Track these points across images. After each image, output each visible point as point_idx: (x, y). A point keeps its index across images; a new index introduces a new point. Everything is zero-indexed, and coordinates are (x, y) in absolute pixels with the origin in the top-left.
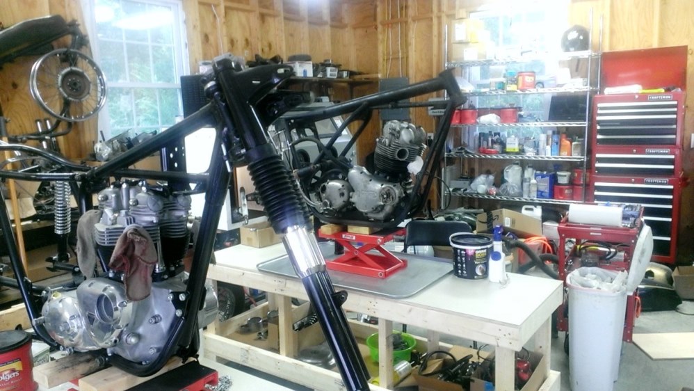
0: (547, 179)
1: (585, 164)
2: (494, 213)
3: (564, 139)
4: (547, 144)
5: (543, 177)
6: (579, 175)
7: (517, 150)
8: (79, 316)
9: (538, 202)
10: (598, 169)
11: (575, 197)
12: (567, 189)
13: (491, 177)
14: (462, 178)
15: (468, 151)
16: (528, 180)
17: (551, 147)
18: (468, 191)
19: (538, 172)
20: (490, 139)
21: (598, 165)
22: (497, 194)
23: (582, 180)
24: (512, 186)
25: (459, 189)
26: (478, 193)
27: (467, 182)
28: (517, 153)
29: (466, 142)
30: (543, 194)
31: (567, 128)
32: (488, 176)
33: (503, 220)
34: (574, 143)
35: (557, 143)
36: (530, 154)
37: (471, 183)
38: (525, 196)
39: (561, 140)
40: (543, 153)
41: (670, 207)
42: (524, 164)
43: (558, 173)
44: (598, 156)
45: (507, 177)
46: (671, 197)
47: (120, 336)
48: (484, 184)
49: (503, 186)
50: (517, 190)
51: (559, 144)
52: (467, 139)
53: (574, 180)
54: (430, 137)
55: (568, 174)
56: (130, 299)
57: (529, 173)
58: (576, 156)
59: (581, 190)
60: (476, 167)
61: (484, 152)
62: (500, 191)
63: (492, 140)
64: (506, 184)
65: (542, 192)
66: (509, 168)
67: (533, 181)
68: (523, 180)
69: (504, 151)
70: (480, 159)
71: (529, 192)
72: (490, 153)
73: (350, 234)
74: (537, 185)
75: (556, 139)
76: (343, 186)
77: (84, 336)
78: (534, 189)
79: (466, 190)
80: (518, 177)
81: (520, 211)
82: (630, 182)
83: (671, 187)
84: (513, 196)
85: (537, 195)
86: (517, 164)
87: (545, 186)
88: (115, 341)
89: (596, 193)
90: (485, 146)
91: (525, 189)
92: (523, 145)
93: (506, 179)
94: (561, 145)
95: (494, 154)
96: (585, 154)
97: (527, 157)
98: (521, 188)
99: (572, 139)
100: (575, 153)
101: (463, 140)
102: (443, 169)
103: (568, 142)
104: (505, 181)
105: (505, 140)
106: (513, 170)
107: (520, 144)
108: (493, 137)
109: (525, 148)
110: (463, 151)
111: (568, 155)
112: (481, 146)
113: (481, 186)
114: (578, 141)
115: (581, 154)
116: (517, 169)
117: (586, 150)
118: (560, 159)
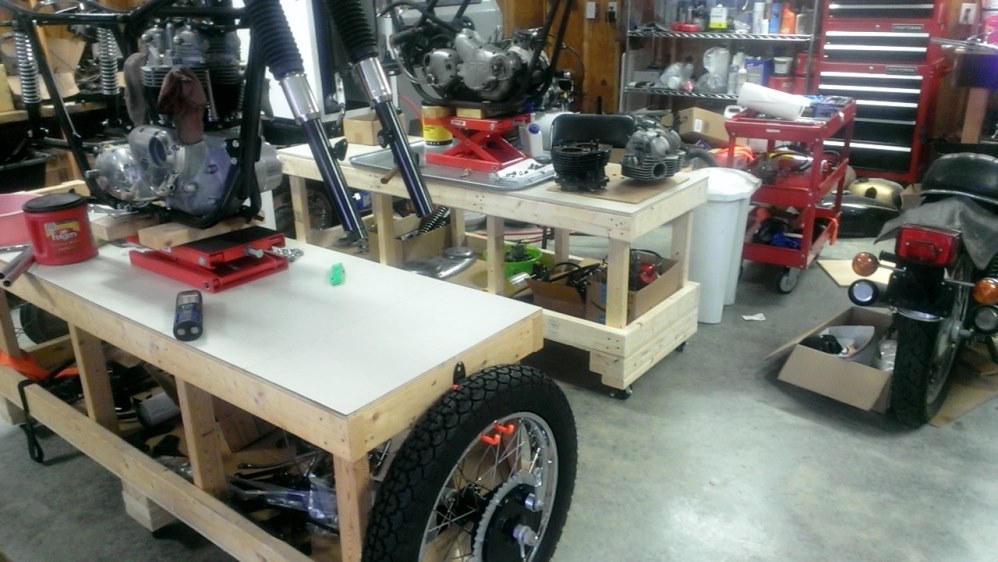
0: (761, 66)
1: (811, 46)
2: (683, 113)
3: (787, 11)
4: (765, 17)
5: (756, 64)
6: (803, 63)
7: (724, 26)
8: (133, 166)
10: (828, 52)
12: (785, 81)
13: (690, 67)
14: (651, 68)
15: (660, 27)
16: (735, 69)
17: (769, 21)
18: (656, 86)
19: (750, 58)
20: (690, 10)
21: (828, 47)
22: (693, 90)
23: (805, 69)
24: (714, 78)
25: (644, 84)
26: (669, 89)
27: (656, 73)
28: (723, 31)
29: (661, 16)
32: (685, 66)
33: (691, 124)
34: (799, 16)
35: (777, 15)
36: (741, 31)
37: (661, 74)
38: (731, 92)
39: (783, 12)
40: (758, 29)
41: (915, 105)
42: (735, 47)
43: (776, 59)
44: (829, 33)
45: (708, 64)
46: (917, 91)
47: (176, 182)
48: (677, 76)
49: (703, 78)
50: (720, 84)
51: (780, 20)
52: (662, 11)
53: (795, 68)
54: (612, 8)
55: (789, 60)
56: (183, 143)
57: (738, 59)
58: (799, 36)
59: (803, 82)
60: (673, 51)
61: (680, 29)
62: (698, 85)
63: (693, 12)
64: (707, 75)
66: (710, 53)
67: (743, 70)
68: (730, 69)
69: (708, 29)
70: (680, 42)
71: (735, 86)
72: (688, 31)
73: (461, 118)
74: (747, 75)
75: (775, 9)
76: (450, 56)
77: (140, 186)
78: (743, 82)
79: (653, 85)
80: (724, 65)
81: (722, 113)
82: (867, 70)
83: (920, 78)
84: (713, 93)
86: (724, 47)
88: (171, 188)
89: (822, 87)
90: (684, 21)
91: (731, 82)
92: (733, 19)
93: (706, 67)
94: (782, 19)
95: (693, 32)
96: (813, 31)
97: (738, 36)
98: (726, 80)
99: (797, 10)
100: (800, 29)
101: (656, 12)
102: (624, 55)
103: (792, 14)
104: (705, 71)
105: (709, 12)
106: (717, 54)
107: (729, 17)
108: (696, 7)
109: (737, 23)
110: (652, 28)
111: (790, 33)
112: (678, 20)
113: (674, 78)
114: (805, 12)
115: (807, 31)
116: (723, 52)
117: (814, 25)
118: (779, 39)
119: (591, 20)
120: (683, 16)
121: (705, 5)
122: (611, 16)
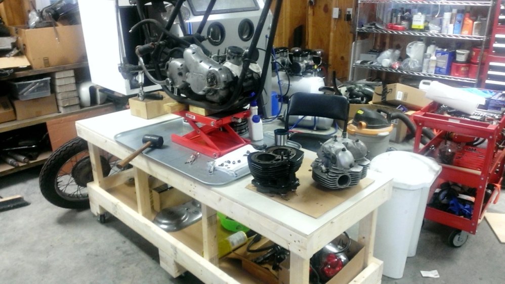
0: (447, 56)
1: (484, 43)
2: (389, 86)
3: (467, 19)
4: (451, 23)
5: (443, 54)
6: (477, 55)
7: (422, 27)
9: (435, 77)
10: (496, 49)
11: (470, 75)
12: (463, 66)
13: (397, 52)
14: (371, 51)
15: (378, 26)
16: (429, 57)
17: (454, 26)
18: (374, 64)
19: (439, 49)
20: (399, 15)
21: (496, 45)
22: (399, 69)
23: (478, 59)
24: (413, 61)
25: (367, 62)
26: (382, 67)
27: (375, 56)
28: (421, 30)
29: (381, 18)
30: (441, 70)
31: (472, 7)
32: (394, 51)
33: (395, 93)
34: (475, 23)
35: (460, 22)
36: (434, 31)
37: (378, 56)
38: (424, 72)
39: (464, 19)
40: (446, 31)
42: (429, 41)
43: (457, 51)
44: (497, 36)
45: (410, 52)
48: (389, 58)
49: (406, 61)
50: (417, 66)
51: (462, 24)
53: (471, 58)
54: (349, 12)
55: (466, 52)
57: (431, 49)
58: (475, 36)
59: (476, 68)
60: (387, 41)
61: (392, 28)
62: (402, 66)
63: (401, 17)
64: (408, 59)
65: (440, 68)
66: (411, 45)
67: (433, 58)
68: (425, 57)
69: (410, 28)
70: (392, 36)
71: (428, 68)
72: (397, 29)
73: (192, 113)
74: (436, 61)
75: (459, 18)
76: (182, 65)
78: (433, 65)
79: (372, 63)
80: (421, 53)
84: (412, 71)
85: (435, 71)
86: (422, 40)
87: (443, 62)
89: (490, 72)
90: (394, 22)
91: (425, 65)
92: (429, 22)
93: (408, 54)
94: (463, 24)
95: (400, 30)
96: (485, 34)
97: (430, 34)
98: (422, 63)
99: (474, 18)
100: (475, 32)
101: (377, 15)
102: (354, 43)
103: (471, 21)
104: (407, 57)
105: (412, 17)
106: (416, 46)
107: (426, 21)
108: (403, 14)
109: (430, 25)
110: (373, 26)
111: (469, 34)
112: (391, 22)
113: (386, 60)
114: (480, 20)
115: (481, 33)
116: (421, 45)
117: (486, 30)
118: (461, 38)
119: (336, 19)
120: (394, 19)
121: (410, 12)
122: (348, 17)
